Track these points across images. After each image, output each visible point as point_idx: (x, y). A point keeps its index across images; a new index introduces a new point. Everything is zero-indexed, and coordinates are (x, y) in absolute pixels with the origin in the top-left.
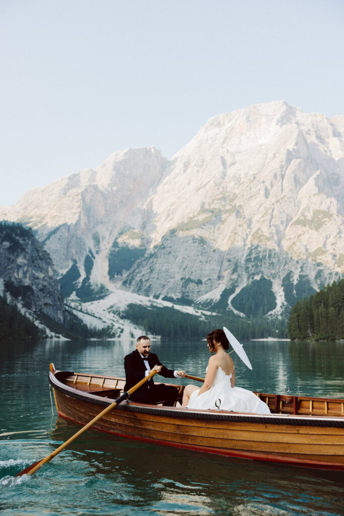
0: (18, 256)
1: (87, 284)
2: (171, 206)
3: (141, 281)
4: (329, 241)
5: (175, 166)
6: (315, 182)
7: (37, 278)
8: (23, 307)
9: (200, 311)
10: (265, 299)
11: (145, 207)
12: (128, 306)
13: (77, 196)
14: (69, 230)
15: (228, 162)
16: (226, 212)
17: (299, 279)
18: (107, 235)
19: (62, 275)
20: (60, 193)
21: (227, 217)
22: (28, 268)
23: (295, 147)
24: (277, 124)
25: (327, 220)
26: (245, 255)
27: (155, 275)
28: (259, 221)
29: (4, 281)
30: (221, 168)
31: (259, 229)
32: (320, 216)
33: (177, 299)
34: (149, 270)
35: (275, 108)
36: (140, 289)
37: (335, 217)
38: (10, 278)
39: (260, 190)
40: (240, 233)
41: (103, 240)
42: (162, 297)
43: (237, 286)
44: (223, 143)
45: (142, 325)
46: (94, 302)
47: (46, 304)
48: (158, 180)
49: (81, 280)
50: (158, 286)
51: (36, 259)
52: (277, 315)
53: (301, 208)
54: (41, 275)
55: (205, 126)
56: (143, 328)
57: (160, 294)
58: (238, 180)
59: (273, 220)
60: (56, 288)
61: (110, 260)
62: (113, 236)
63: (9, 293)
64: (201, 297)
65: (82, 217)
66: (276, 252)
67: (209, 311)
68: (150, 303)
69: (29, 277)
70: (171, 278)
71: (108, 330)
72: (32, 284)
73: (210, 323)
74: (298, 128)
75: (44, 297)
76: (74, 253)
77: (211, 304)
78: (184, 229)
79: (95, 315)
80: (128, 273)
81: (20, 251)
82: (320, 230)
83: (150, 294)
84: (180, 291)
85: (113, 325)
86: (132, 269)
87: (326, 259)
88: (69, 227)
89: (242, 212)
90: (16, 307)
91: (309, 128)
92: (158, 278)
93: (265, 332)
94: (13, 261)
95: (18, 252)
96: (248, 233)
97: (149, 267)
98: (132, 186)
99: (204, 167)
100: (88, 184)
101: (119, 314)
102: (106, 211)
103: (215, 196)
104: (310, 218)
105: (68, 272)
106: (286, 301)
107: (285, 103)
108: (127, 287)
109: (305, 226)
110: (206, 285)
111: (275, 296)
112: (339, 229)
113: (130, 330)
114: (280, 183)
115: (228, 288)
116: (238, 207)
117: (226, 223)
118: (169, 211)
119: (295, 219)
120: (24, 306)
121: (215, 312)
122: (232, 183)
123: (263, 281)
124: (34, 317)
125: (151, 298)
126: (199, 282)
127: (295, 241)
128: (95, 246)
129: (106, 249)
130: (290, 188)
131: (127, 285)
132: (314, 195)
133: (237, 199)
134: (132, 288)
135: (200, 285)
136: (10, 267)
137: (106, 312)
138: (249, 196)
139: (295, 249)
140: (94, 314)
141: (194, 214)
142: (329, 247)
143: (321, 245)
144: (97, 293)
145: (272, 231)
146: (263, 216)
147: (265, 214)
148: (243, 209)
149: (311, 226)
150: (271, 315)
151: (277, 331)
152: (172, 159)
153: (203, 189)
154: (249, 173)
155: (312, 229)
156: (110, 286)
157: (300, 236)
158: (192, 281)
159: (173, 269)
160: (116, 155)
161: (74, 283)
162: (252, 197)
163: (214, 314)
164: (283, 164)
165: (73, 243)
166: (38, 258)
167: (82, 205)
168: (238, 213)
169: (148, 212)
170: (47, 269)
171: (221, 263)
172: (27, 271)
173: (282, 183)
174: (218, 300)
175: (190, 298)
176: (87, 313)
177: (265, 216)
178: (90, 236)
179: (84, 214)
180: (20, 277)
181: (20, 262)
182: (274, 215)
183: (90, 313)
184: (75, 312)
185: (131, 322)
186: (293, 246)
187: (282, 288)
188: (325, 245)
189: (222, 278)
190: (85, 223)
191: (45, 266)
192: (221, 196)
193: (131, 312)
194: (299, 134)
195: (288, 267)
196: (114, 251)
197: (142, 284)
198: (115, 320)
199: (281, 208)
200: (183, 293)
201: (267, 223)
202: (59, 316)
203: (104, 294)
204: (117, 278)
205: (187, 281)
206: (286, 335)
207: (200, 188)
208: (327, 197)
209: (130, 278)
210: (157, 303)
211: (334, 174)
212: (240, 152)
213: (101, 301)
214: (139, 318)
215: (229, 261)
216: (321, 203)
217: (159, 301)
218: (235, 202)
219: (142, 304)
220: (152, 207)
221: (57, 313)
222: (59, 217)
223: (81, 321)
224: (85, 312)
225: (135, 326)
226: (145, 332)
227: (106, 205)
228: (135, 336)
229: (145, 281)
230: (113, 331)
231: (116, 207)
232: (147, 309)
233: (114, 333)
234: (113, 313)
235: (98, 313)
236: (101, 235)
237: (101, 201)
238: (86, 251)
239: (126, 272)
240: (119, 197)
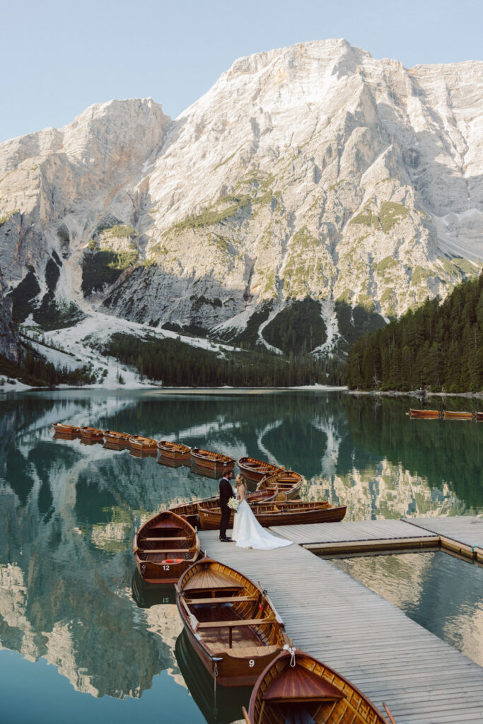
1: (49, 304)
2: (177, 189)
3: (131, 299)
4: (402, 247)
5: (184, 130)
6: (385, 161)
9: (218, 345)
10: (311, 328)
11: (136, 189)
12: (112, 337)
13: (35, 169)
14: (22, 220)
15: (262, 128)
16: (258, 201)
17: (359, 301)
18: (80, 230)
19: (12, 287)
20: (7, 164)
21: (259, 208)
23: (359, 110)
24: (333, 74)
25: (401, 217)
26: (284, 265)
27: (152, 291)
28: (304, 216)
30: (251, 137)
31: (305, 228)
32: (390, 212)
33: (183, 327)
34: (143, 284)
35: (330, 49)
36: (129, 312)
37: (412, 213)
39: (307, 170)
40: (277, 234)
41: (74, 238)
42: (161, 324)
43: (271, 310)
44: (255, 98)
45: (135, 365)
46: (60, 330)
48: (157, 150)
49: (41, 296)
50: (157, 308)
52: (328, 352)
53: (365, 200)
55: (228, 71)
56: (136, 369)
57: (159, 320)
58: (275, 154)
59: (325, 215)
60: (6, 309)
61: (84, 269)
62: (90, 232)
64: (220, 325)
65: (43, 202)
66: (327, 261)
67: (232, 346)
68: (146, 333)
70: (177, 296)
71: (85, 373)
73: (232, 362)
74: (363, 81)
76: (30, 256)
77: (234, 334)
78: (196, 225)
79: (65, 350)
80: (112, 287)
82: (391, 232)
83: (145, 319)
84: (188, 316)
85: (93, 365)
86: (118, 282)
87: (397, 273)
88: (22, 216)
89: (280, 201)
91: (378, 82)
92: (156, 297)
93: (311, 376)
96: (289, 233)
97: (143, 279)
98: (118, 158)
99: (226, 133)
100: (51, 152)
101: (99, 349)
102: (79, 194)
103: (242, 178)
104: (376, 214)
105: (20, 284)
106: (339, 332)
107: (346, 43)
108: (111, 309)
109: (369, 225)
110: (227, 308)
111: (325, 325)
112: (417, 230)
113: (118, 373)
114: (335, 162)
115: (258, 313)
116: (275, 194)
117: (257, 218)
118: (173, 196)
119: (355, 215)
121: (239, 347)
122: (267, 159)
123: (309, 304)
125: (146, 325)
126: (217, 303)
127: (355, 246)
128: (62, 246)
129: (79, 251)
130: (350, 169)
131: (111, 306)
132: (384, 181)
133: (274, 183)
134: (118, 310)
135: (219, 308)
137: (81, 345)
138: (291, 179)
139: (354, 258)
140: (62, 348)
141: (210, 203)
142: (402, 255)
143: (391, 253)
144: (65, 317)
145: (323, 230)
146: (310, 209)
147: (313, 206)
148: (281, 198)
149: (378, 225)
150: (319, 351)
151: (327, 375)
152: (178, 118)
153: (224, 166)
154: (292, 145)
155: (379, 229)
156: (85, 306)
157: (362, 239)
158: (207, 302)
159: (179, 284)
160: (93, 109)
161: (29, 301)
162: (295, 181)
163: (238, 349)
164: (341, 133)
165: (29, 241)
167: (41, 184)
168: (275, 203)
169: (142, 198)
171: (248, 276)
173: (339, 162)
174: (243, 330)
175: (203, 327)
176: (53, 347)
177: (313, 208)
178: (54, 231)
179: (45, 198)
182: (327, 208)
183: (58, 347)
184: (34, 345)
185: (117, 361)
186: (353, 253)
187: (335, 314)
188: (396, 253)
189: (250, 298)
190: (46, 210)
192: (250, 177)
193: (117, 345)
194: (364, 91)
195: (345, 284)
196: (90, 254)
197: (132, 304)
198: (94, 356)
199: (337, 198)
200: (194, 319)
201: (317, 219)
202: (11, 352)
203: (76, 319)
204: (96, 295)
205: (199, 302)
206: (340, 380)
207: (220, 165)
208: (401, 185)
209: (115, 295)
210: (155, 333)
211: (412, 150)
212: (279, 113)
213: (72, 328)
214: (130, 355)
215: (261, 273)
216: (393, 192)
217: (158, 329)
218: (271, 187)
219: (133, 333)
220: (148, 190)
221: (8, 347)
222: (7, 201)
223: (44, 358)
224: (49, 345)
225: (123, 366)
226: (138, 376)
227: (78, 185)
228: (124, 381)
229: (137, 300)
230: (92, 373)
231: (94, 189)
232: (141, 342)
233: (93, 377)
234: (90, 346)
235: (68, 346)
236: (70, 230)
237: (71, 179)
238: (48, 253)
239: (109, 286)
240: (99, 173)
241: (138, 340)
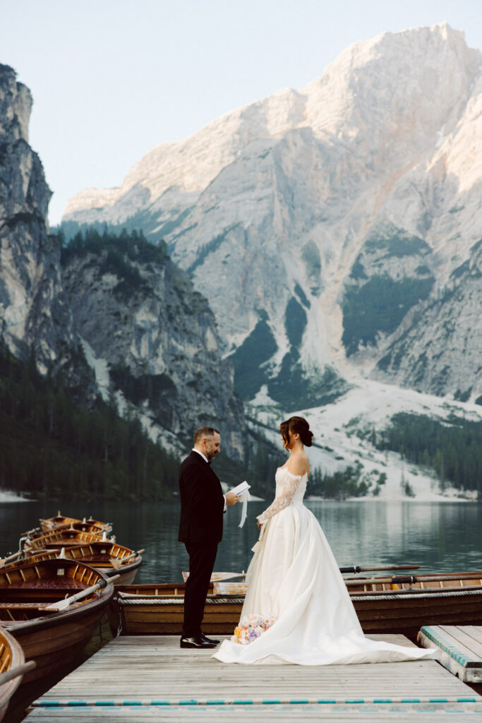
0: (136, 307)
1: (293, 368)
3: (423, 357)
7: (182, 357)
8: (152, 425)
12: (393, 420)
13: (263, 157)
14: (246, 239)
18: (337, 248)
19: (234, 346)
20: (223, 152)
22: (160, 333)
27: (456, 342)
29: (109, 365)
34: (442, 331)
36: (420, 379)
38: (122, 358)
41: (327, 262)
42: (475, 396)
45: (431, 464)
47: (203, 417)
48: (459, 108)
49: (278, 358)
50: (467, 370)
51: (178, 313)
54: (191, 351)
56: (433, 472)
57: (470, 389)
60: (224, 379)
61: (345, 310)
62: (353, 251)
63: (120, 392)
65: (277, 206)
68: (448, 412)
69: (163, 355)
71: (350, 478)
72: (171, 372)
75: (199, 401)
76: (261, 294)
80: (391, 338)
81: (141, 294)
83: (446, 389)
85: (361, 466)
86: (401, 329)
88: (246, 232)
90: (137, 423)
92: (464, 351)
94: (126, 318)
95: (136, 298)
97: (442, 322)
98: (395, 126)
100: (288, 126)
101: (372, 440)
102: (334, 190)
105: (247, 341)
108: (390, 374)
113: (403, 477)
120: (156, 421)
124: (177, 446)
125: (449, 398)
128: (310, 276)
129: (336, 282)
131: (390, 369)
134: (402, 375)
136: (119, 333)
137: (342, 435)
144: (318, 389)
156: (348, 371)
160: (353, 51)
161: (262, 366)
165: (258, 270)
166: (181, 310)
167: (274, 179)
169: (435, 189)
170: (204, 334)
172: (158, 341)
178: (297, 253)
179: (281, 201)
180: (143, 355)
181: (143, 321)
184: (268, 435)
185: (402, 459)
190: (284, 221)
191: (197, 329)
193: (402, 432)
196: (355, 287)
197: (425, 365)
198: (365, 452)
202: (234, 446)
203: (333, 391)
204: (365, 353)
209: (397, 351)
210: (465, 412)
213: (329, 407)
214: (422, 449)
217: (470, 405)
219: (427, 413)
221: (228, 438)
222: (223, 211)
225: (413, 467)
226: (437, 483)
227: (333, 175)
228: (414, 491)
229: (434, 357)
230: (361, 480)
231: (357, 179)
232: (441, 426)
233: (363, 485)
234: (358, 436)
235: (322, 436)
236: (322, 249)
237: (320, 167)
238: (288, 289)
239: (387, 336)
240: (364, 154)
241: (437, 424)
